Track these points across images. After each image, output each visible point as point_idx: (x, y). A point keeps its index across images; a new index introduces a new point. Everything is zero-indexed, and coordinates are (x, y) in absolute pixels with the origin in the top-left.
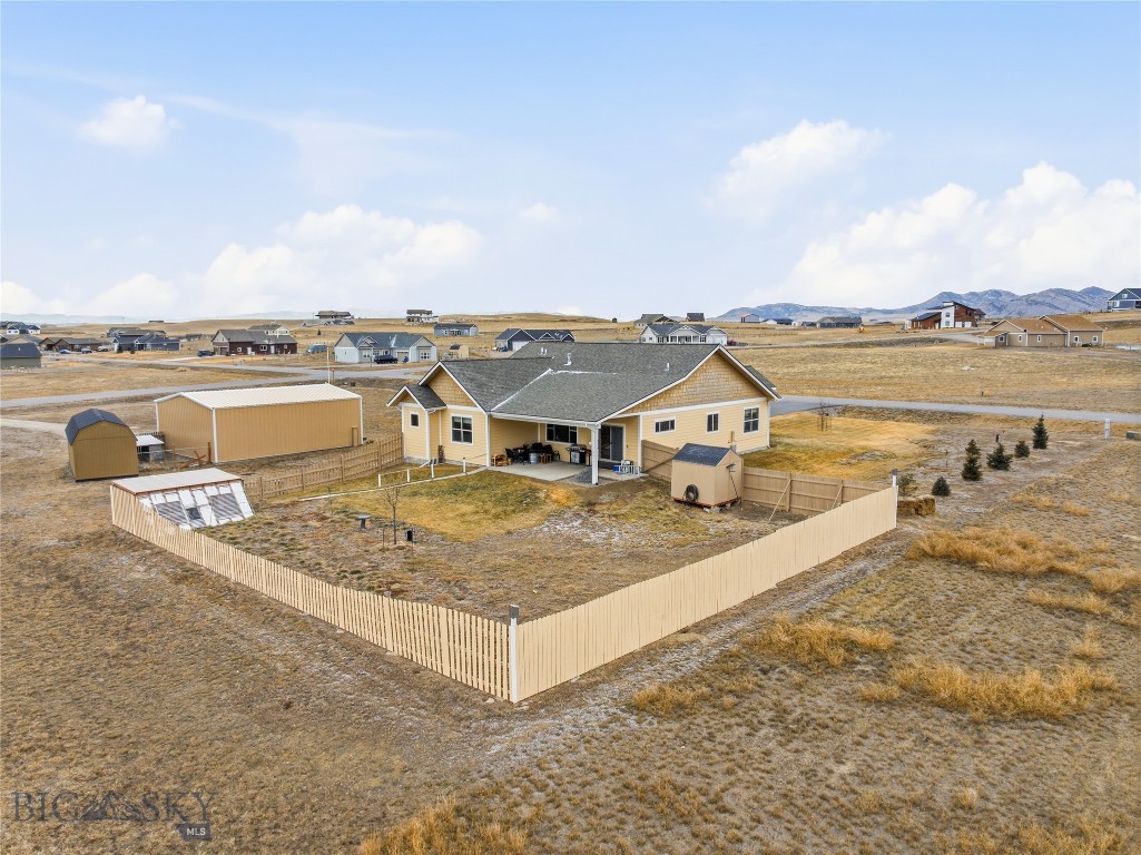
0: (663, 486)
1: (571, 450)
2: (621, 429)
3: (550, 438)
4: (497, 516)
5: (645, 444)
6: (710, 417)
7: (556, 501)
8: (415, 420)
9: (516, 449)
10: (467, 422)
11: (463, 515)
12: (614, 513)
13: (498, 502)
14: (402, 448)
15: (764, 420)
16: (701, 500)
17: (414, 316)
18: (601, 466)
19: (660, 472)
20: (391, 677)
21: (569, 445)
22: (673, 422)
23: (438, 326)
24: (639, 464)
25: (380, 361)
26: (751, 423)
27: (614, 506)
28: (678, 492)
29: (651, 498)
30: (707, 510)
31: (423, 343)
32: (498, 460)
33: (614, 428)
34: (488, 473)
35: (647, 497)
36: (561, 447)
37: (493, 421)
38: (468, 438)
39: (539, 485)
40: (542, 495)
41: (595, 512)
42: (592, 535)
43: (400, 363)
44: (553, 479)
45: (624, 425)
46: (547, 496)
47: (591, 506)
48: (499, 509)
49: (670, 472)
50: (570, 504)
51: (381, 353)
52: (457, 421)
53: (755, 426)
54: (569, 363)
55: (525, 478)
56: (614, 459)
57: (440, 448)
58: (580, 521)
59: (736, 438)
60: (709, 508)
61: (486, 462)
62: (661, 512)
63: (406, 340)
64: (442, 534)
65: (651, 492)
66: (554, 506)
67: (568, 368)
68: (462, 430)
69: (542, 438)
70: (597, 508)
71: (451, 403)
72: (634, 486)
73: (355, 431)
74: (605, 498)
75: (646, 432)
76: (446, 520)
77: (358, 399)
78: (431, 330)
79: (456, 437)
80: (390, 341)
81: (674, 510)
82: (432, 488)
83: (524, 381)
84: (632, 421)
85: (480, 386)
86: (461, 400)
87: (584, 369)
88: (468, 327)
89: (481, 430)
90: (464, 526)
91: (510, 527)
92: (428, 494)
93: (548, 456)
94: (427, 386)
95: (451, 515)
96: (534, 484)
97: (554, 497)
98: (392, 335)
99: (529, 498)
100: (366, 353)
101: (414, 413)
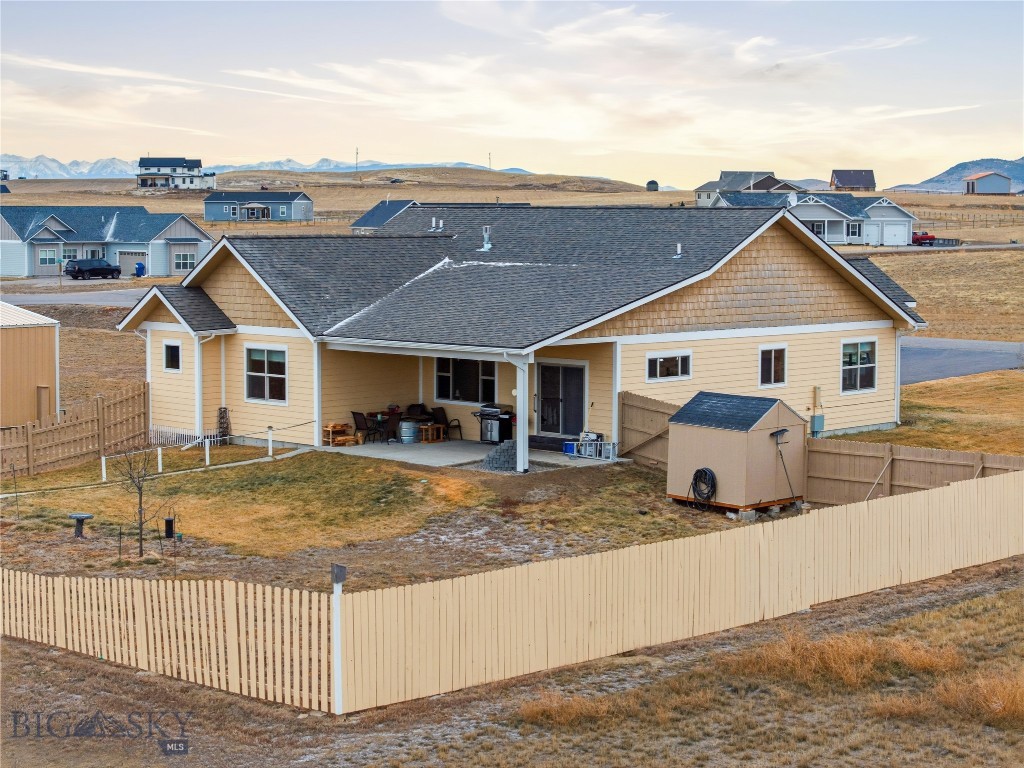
0: (655, 477)
1: (484, 416)
2: (580, 371)
3: (443, 393)
4: (329, 522)
5: (627, 401)
6: (766, 355)
7: (445, 498)
8: (173, 357)
9: (373, 415)
10: (276, 359)
11: (265, 520)
12: (553, 517)
13: (334, 500)
14: (146, 414)
15: (887, 366)
16: (723, 498)
17: (157, 171)
18: (535, 443)
19: (652, 454)
20: (146, 697)
21: (478, 406)
22: (685, 360)
23: (213, 197)
24: (614, 438)
25: (78, 272)
26: (859, 373)
27: (554, 506)
28: (679, 484)
29: (630, 496)
30: (732, 515)
31: (180, 231)
32: (334, 435)
33: (568, 370)
34: (315, 455)
35: (622, 494)
36: (464, 410)
37: (330, 357)
38: (278, 391)
39: (412, 473)
40: (418, 489)
41: (516, 516)
42: (505, 549)
43: (124, 279)
44: (443, 464)
45: (586, 364)
46: (428, 491)
47: (508, 506)
48: (335, 511)
49: (665, 452)
50: (471, 502)
51: (82, 254)
52: (256, 357)
53: (868, 380)
54: (487, 247)
55: (389, 462)
56: (565, 432)
57: (223, 414)
58: (487, 529)
59: (823, 401)
60: (735, 510)
61: (313, 438)
62: (642, 518)
63: (138, 225)
64: (227, 545)
65: (630, 487)
66: (440, 507)
67: (484, 257)
68: (266, 375)
69: (426, 393)
70: (521, 509)
71: (247, 321)
72: (597, 478)
73: (44, 394)
74: (537, 493)
75: (629, 374)
76: (233, 527)
77: (51, 327)
78: (198, 207)
79: (255, 389)
80: (103, 226)
81: (668, 514)
82: (207, 481)
83: (391, 280)
84: (603, 353)
85: (303, 286)
86: (265, 316)
87: (516, 257)
88: (288, 197)
89: (304, 375)
90: (264, 536)
91: (354, 537)
92: (198, 492)
93: (439, 428)
94: (197, 288)
95: (242, 519)
96: (404, 472)
97: (441, 491)
98: (108, 212)
99: (393, 493)
100: (45, 253)
101: (173, 343)
